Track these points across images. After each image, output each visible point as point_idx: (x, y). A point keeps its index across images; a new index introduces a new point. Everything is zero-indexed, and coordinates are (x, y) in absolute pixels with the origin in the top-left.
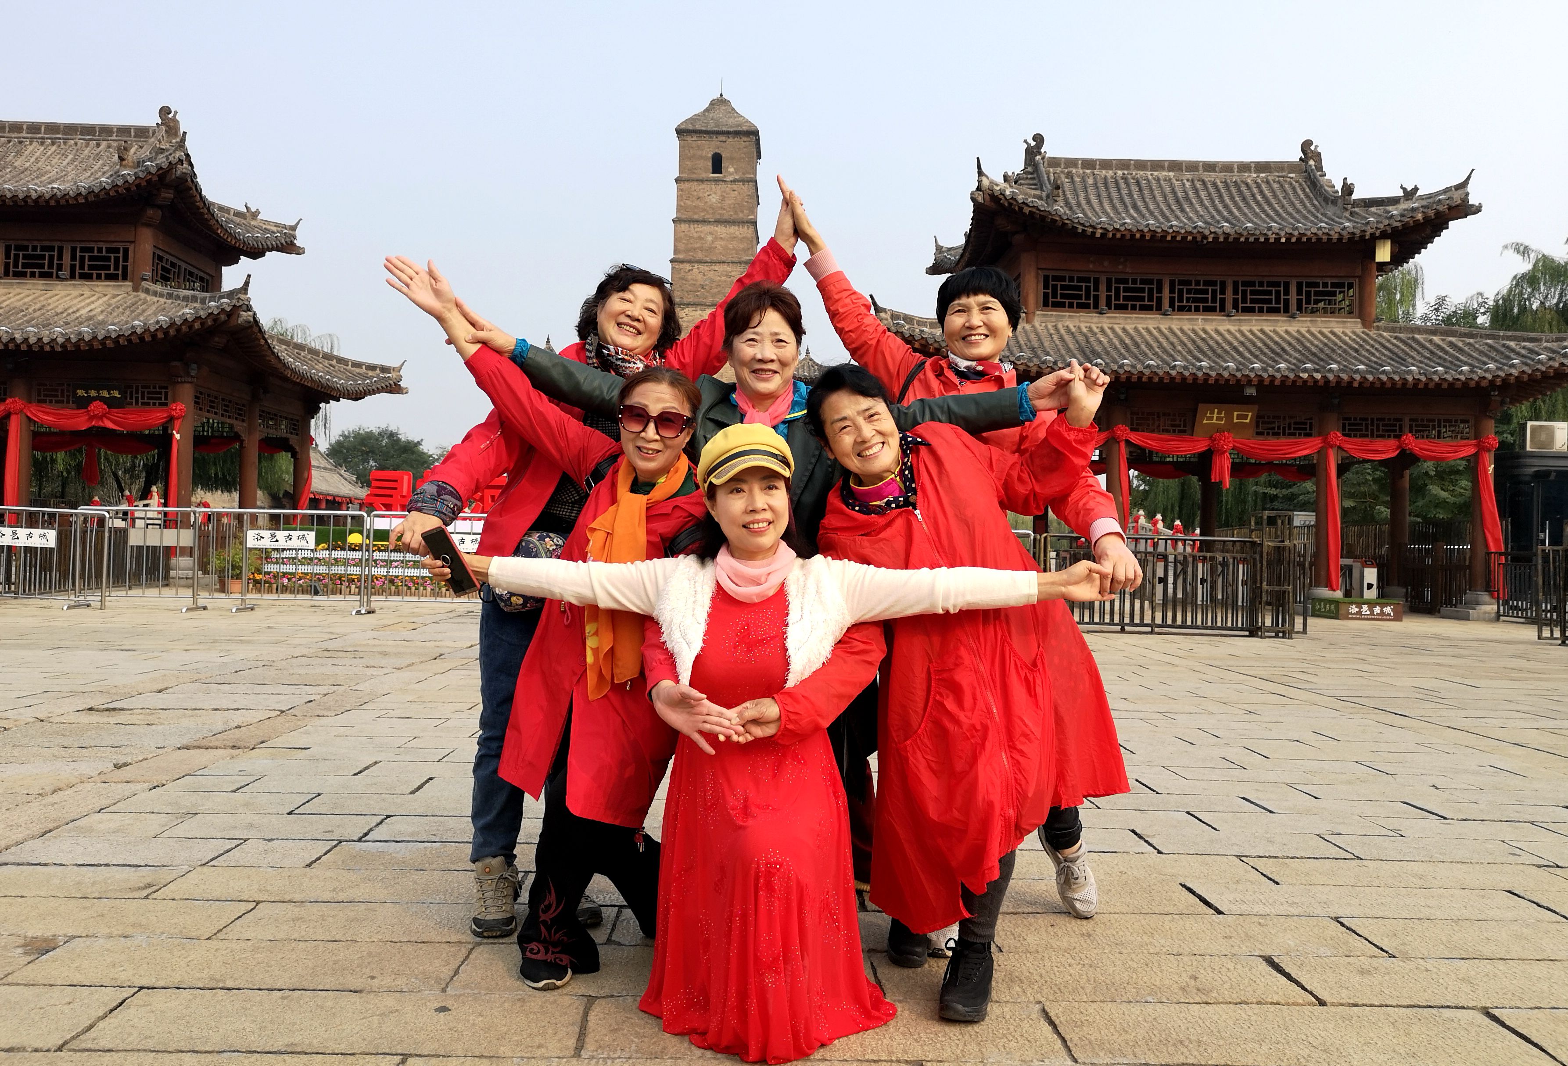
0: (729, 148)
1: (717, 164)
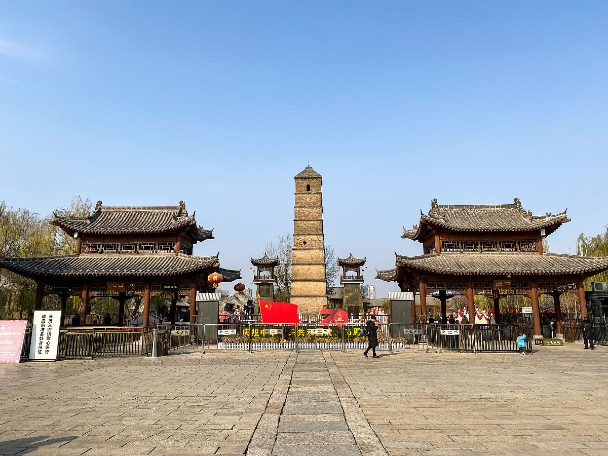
0: (312, 183)
1: (308, 188)
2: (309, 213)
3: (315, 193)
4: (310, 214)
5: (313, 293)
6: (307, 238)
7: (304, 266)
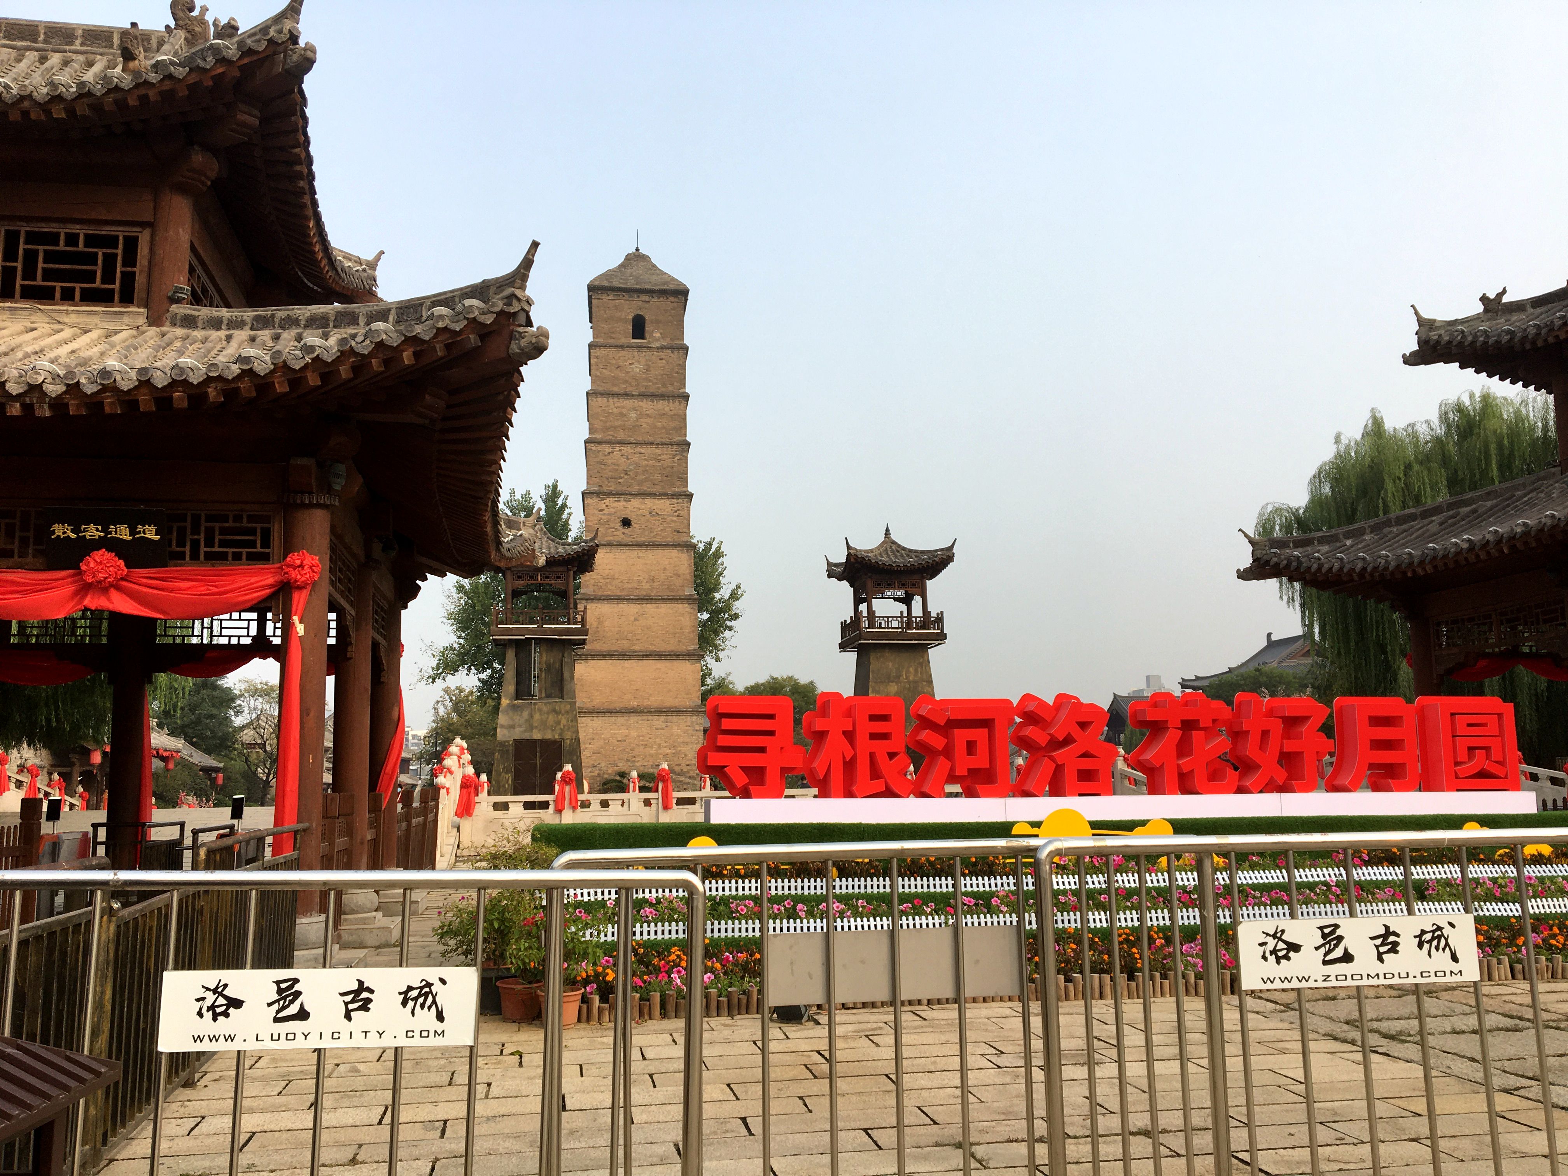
0: (652, 309)
1: (639, 328)
2: (641, 415)
3: (662, 348)
4: (644, 423)
5: (654, 701)
6: (633, 507)
7: (624, 607)
